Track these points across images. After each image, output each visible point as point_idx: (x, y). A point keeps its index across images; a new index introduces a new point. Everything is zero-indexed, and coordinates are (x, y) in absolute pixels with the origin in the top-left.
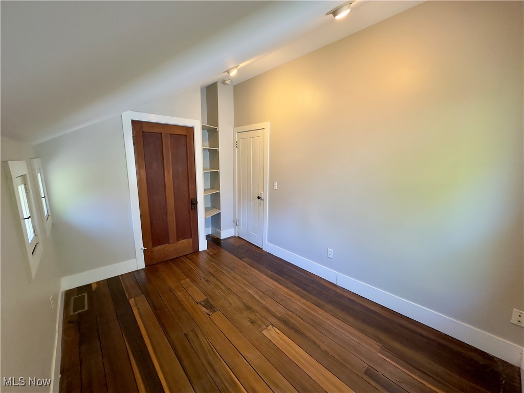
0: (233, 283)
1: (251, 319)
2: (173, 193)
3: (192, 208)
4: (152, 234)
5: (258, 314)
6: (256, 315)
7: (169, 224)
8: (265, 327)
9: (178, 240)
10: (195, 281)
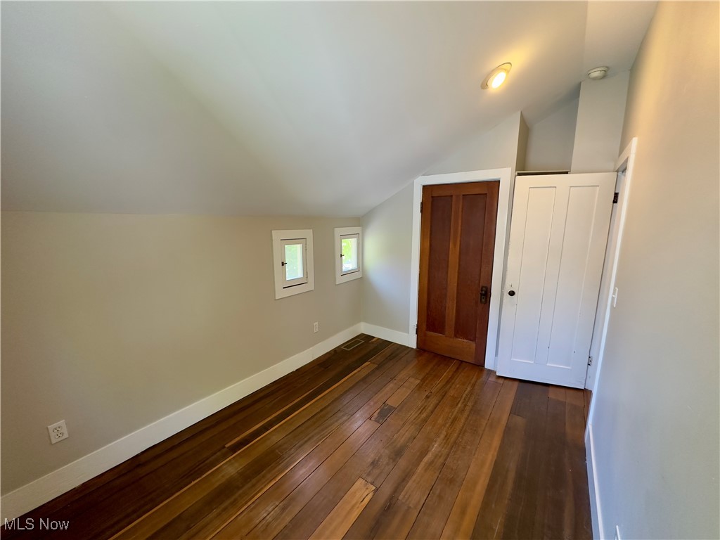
0: (440, 421)
1: (378, 461)
2: (457, 274)
3: (481, 300)
4: (428, 315)
5: (391, 467)
6: (388, 464)
7: (447, 311)
8: (370, 479)
9: (456, 336)
10: (420, 387)
